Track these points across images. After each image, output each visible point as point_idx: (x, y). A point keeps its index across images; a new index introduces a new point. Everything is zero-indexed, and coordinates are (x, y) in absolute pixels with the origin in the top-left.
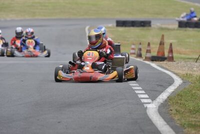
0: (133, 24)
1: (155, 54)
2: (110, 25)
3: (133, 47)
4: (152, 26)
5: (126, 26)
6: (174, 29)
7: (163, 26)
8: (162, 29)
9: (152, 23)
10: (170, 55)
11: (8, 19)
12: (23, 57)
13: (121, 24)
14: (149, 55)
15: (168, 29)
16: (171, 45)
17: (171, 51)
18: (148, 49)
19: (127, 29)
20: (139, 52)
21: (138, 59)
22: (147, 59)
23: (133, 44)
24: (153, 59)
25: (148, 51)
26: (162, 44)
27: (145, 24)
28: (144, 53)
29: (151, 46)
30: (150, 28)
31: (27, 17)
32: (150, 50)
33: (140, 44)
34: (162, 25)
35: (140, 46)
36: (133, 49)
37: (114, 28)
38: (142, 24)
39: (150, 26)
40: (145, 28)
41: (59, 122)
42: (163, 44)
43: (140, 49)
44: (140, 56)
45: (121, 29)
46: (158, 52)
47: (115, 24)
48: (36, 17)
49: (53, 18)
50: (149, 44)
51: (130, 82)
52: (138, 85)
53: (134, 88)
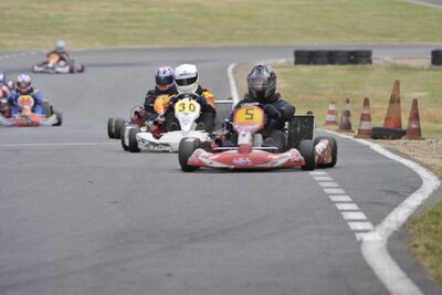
0: (332, 57)
1: (379, 123)
2: (282, 61)
3: (332, 107)
4: (374, 61)
5: (315, 63)
6: (422, 69)
7: (399, 62)
8: (396, 68)
9: (373, 56)
10: (414, 126)
12: (14, 125)
13: (305, 57)
14: (366, 126)
15: (410, 69)
16: (415, 102)
17: (415, 116)
18: (365, 112)
19: (318, 68)
20: (344, 118)
21: (343, 135)
22: (362, 134)
23: (333, 103)
24: (377, 134)
25: (366, 117)
26: (395, 100)
27: (358, 58)
28: (355, 122)
29: (371, 105)
30: (368, 66)
31: (98, 45)
32: (369, 115)
33: (348, 102)
34: (395, 58)
35: (348, 107)
36: (332, 112)
37: (290, 67)
38: (352, 57)
39: (370, 62)
40: (359, 66)
41: (169, 275)
42: (399, 101)
43: (348, 114)
44: (347, 127)
45: (306, 69)
46: (387, 119)
47: (292, 59)
48: (119, 46)
49: (157, 46)
50: (366, 102)
51: (325, 184)
52: (342, 192)
53: (334, 198)
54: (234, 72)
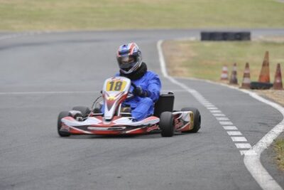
0: (225, 36)
2: (193, 39)
3: (225, 69)
4: (252, 39)
5: (215, 40)
6: (283, 44)
7: (269, 39)
8: (266, 43)
10: (278, 81)
11: (48, 31)
13: (208, 36)
14: (247, 81)
15: (275, 44)
16: (279, 66)
17: (279, 75)
18: (246, 72)
19: (216, 43)
20: (233, 76)
21: (232, 87)
22: (244, 86)
23: (226, 65)
24: (254, 86)
25: (247, 75)
26: (266, 64)
27: (242, 37)
28: (240, 78)
29: (251, 67)
30: (248, 42)
31: (74, 29)
32: (249, 74)
33: (235, 65)
34: (265, 37)
35: (235, 69)
36: (225, 72)
37: (198, 42)
38: (238, 36)
39: (249, 39)
40: (242, 43)
41: (119, 177)
42: (268, 65)
43: (235, 73)
44: (234, 82)
45: (208, 44)
46: (261, 76)
47: (199, 37)
50: (247, 66)
51: (220, 119)
52: (232, 124)
53: (226, 128)
54: (162, 45)
